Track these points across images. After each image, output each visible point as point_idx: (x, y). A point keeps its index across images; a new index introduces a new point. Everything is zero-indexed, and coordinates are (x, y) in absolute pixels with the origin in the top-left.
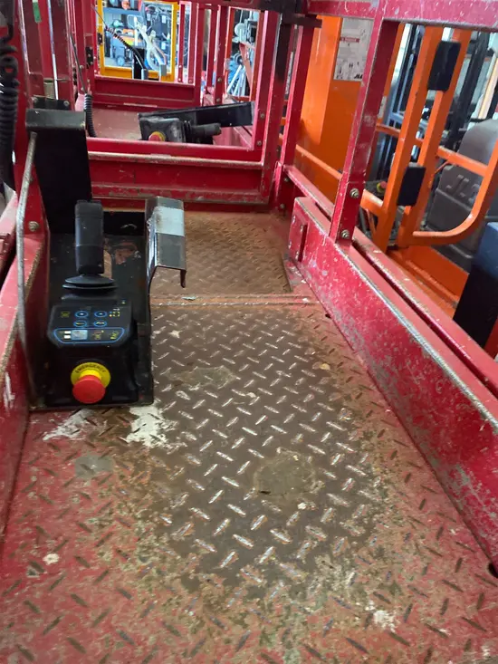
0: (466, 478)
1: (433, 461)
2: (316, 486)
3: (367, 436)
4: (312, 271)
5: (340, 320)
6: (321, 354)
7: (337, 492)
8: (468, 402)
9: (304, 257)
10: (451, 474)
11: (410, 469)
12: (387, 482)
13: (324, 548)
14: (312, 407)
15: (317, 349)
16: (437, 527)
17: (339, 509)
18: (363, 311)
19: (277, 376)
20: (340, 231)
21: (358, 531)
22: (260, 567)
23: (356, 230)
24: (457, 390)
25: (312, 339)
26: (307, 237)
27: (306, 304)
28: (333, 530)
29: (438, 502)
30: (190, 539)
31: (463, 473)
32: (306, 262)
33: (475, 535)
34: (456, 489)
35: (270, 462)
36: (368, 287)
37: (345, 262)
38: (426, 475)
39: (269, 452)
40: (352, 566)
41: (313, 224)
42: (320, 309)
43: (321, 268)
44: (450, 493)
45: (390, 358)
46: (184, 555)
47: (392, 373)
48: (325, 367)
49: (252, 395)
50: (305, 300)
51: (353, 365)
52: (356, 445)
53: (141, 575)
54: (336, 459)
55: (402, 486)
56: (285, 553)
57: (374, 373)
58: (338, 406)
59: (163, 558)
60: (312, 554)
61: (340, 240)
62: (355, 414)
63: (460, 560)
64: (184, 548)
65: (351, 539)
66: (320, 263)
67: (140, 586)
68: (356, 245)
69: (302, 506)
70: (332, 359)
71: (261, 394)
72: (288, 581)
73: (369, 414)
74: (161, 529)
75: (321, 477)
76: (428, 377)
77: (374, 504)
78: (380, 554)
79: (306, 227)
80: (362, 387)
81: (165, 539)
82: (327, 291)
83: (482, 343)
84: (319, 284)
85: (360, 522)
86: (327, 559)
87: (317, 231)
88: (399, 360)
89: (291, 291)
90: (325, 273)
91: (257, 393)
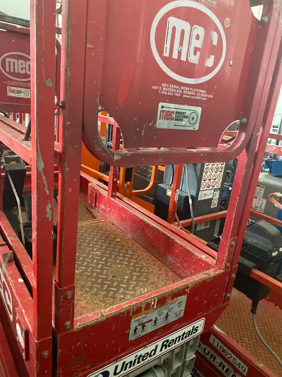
0: (170, 258)
1: (160, 258)
2: (128, 272)
3: (139, 256)
4: (102, 210)
5: (118, 224)
6: (116, 236)
7: (135, 272)
8: (166, 235)
9: (97, 205)
10: (166, 260)
11: (154, 262)
12: (149, 267)
13: (136, 285)
14: (119, 252)
15: (113, 235)
16: (165, 274)
17: (137, 276)
18: (127, 219)
19: (104, 246)
20: (112, 193)
21: (145, 280)
22: (120, 293)
23: (117, 193)
24: (162, 232)
25: (110, 232)
26: (97, 197)
27: (103, 222)
28: (137, 281)
29: (164, 268)
30: (97, 292)
31: (169, 257)
32: (99, 207)
33: (176, 274)
34: (168, 263)
35: (112, 269)
36: (127, 210)
37: (116, 203)
38: (159, 263)
39: (111, 266)
40: (146, 287)
41: (99, 192)
42: (109, 222)
43: (106, 207)
44: (167, 266)
45: (140, 231)
46: (97, 296)
47: (141, 236)
48: (118, 240)
49: (98, 253)
50: (102, 220)
51: (127, 238)
52: (136, 259)
53: (87, 303)
54: (132, 264)
55: (153, 267)
56: (126, 289)
57: (135, 238)
58: (127, 250)
59: (92, 298)
60: (134, 288)
61: (113, 196)
62: (133, 251)
63: (174, 280)
64: (96, 294)
65: (143, 282)
66: (105, 206)
67: (88, 305)
68: (118, 197)
69: (126, 277)
70: (120, 237)
71: (100, 252)
72: (130, 294)
73: (137, 250)
74: (87, 292)
75: (129, 269)
76: (153, 232)
77: (147, 273)
78: (152, 283)
79: (96, 194)
80: (132, 244)
81: (89, 294)
82: (110, 215)
83: (166, 221)
84: (106, 214)
85: (144, 277)
86: (138, 287)
87: (102, 194)
88: (143, 230)
89: (95, 218)
90: (108, 209)
91: (99, 252)
